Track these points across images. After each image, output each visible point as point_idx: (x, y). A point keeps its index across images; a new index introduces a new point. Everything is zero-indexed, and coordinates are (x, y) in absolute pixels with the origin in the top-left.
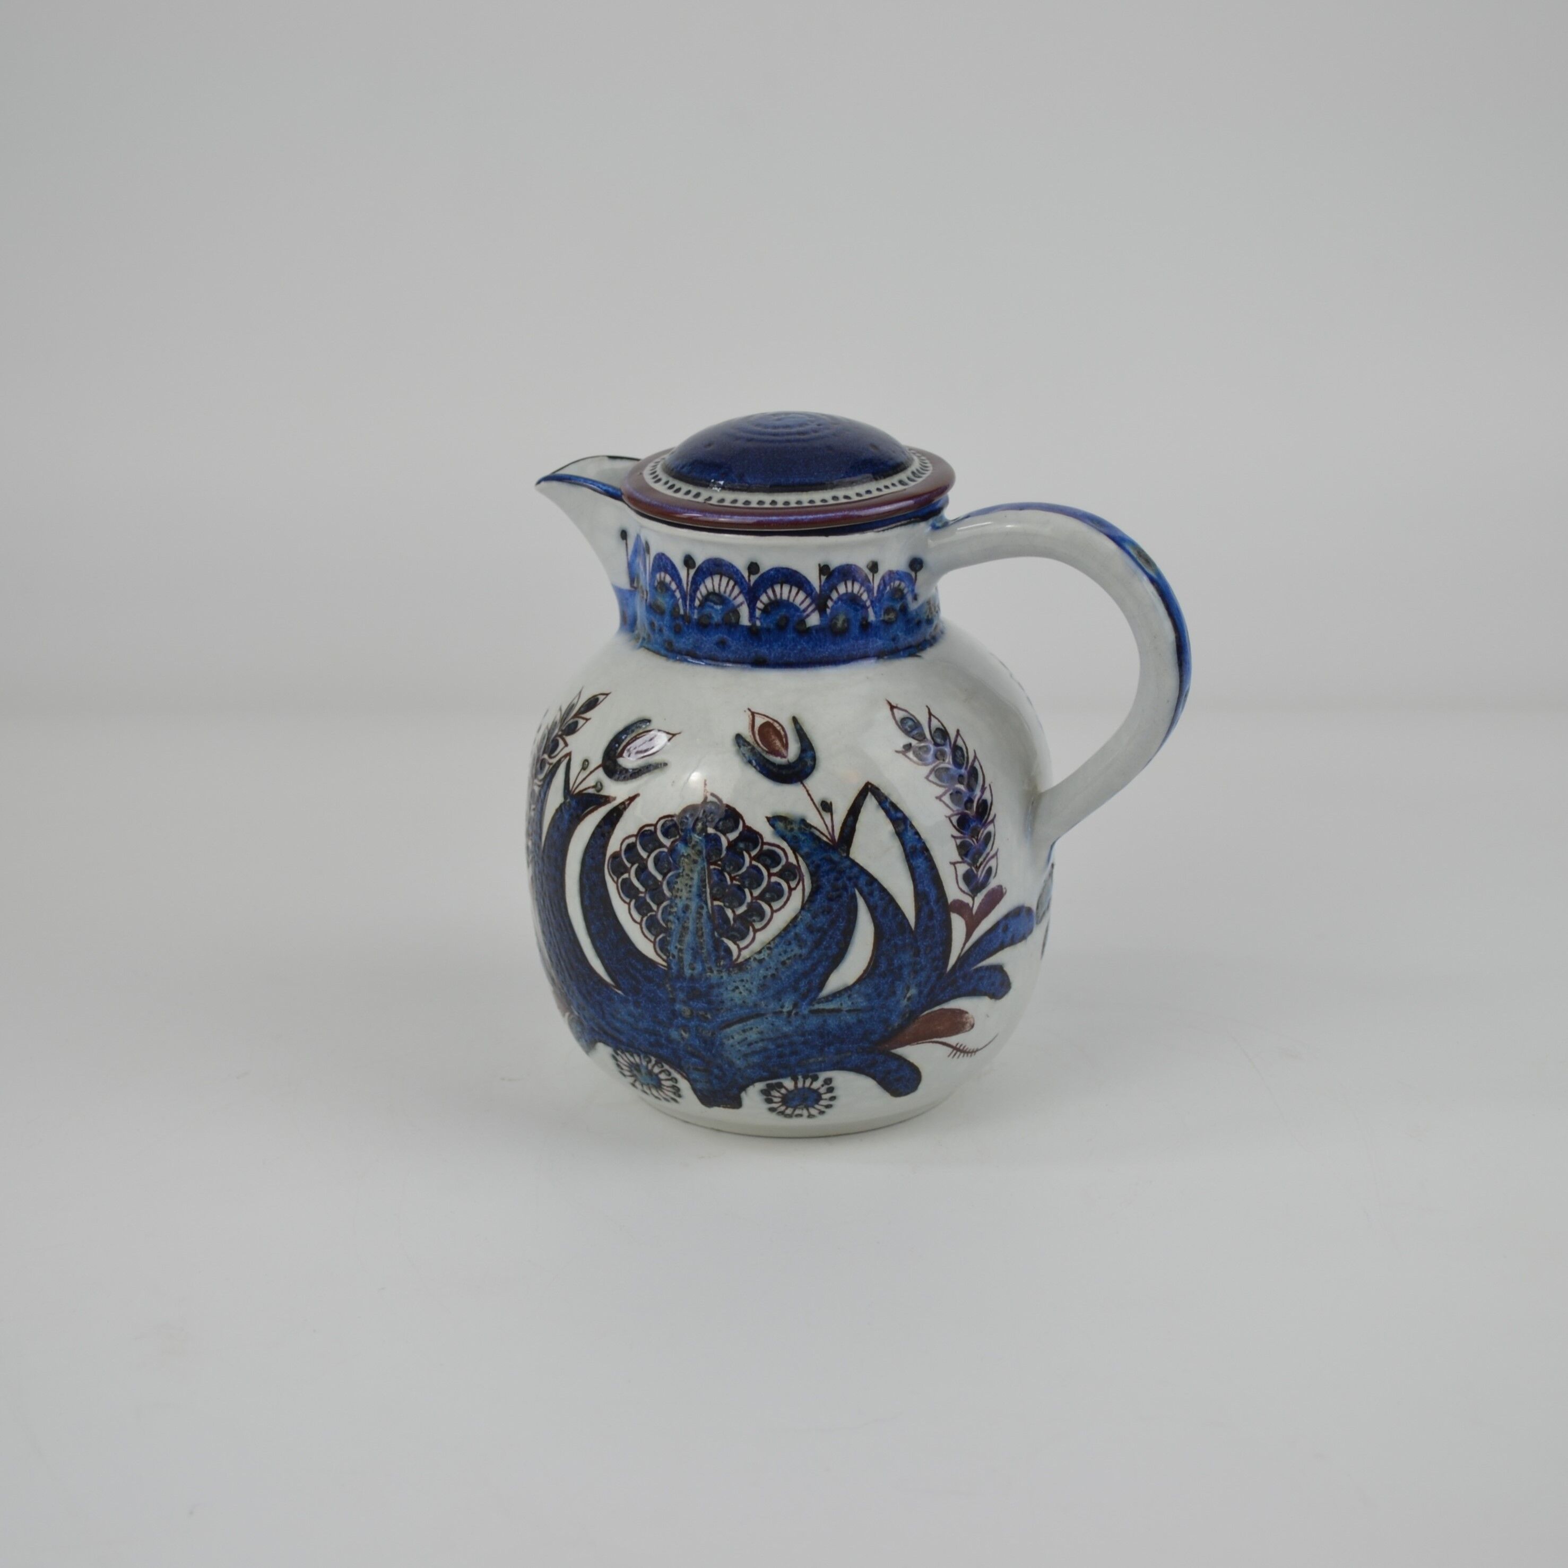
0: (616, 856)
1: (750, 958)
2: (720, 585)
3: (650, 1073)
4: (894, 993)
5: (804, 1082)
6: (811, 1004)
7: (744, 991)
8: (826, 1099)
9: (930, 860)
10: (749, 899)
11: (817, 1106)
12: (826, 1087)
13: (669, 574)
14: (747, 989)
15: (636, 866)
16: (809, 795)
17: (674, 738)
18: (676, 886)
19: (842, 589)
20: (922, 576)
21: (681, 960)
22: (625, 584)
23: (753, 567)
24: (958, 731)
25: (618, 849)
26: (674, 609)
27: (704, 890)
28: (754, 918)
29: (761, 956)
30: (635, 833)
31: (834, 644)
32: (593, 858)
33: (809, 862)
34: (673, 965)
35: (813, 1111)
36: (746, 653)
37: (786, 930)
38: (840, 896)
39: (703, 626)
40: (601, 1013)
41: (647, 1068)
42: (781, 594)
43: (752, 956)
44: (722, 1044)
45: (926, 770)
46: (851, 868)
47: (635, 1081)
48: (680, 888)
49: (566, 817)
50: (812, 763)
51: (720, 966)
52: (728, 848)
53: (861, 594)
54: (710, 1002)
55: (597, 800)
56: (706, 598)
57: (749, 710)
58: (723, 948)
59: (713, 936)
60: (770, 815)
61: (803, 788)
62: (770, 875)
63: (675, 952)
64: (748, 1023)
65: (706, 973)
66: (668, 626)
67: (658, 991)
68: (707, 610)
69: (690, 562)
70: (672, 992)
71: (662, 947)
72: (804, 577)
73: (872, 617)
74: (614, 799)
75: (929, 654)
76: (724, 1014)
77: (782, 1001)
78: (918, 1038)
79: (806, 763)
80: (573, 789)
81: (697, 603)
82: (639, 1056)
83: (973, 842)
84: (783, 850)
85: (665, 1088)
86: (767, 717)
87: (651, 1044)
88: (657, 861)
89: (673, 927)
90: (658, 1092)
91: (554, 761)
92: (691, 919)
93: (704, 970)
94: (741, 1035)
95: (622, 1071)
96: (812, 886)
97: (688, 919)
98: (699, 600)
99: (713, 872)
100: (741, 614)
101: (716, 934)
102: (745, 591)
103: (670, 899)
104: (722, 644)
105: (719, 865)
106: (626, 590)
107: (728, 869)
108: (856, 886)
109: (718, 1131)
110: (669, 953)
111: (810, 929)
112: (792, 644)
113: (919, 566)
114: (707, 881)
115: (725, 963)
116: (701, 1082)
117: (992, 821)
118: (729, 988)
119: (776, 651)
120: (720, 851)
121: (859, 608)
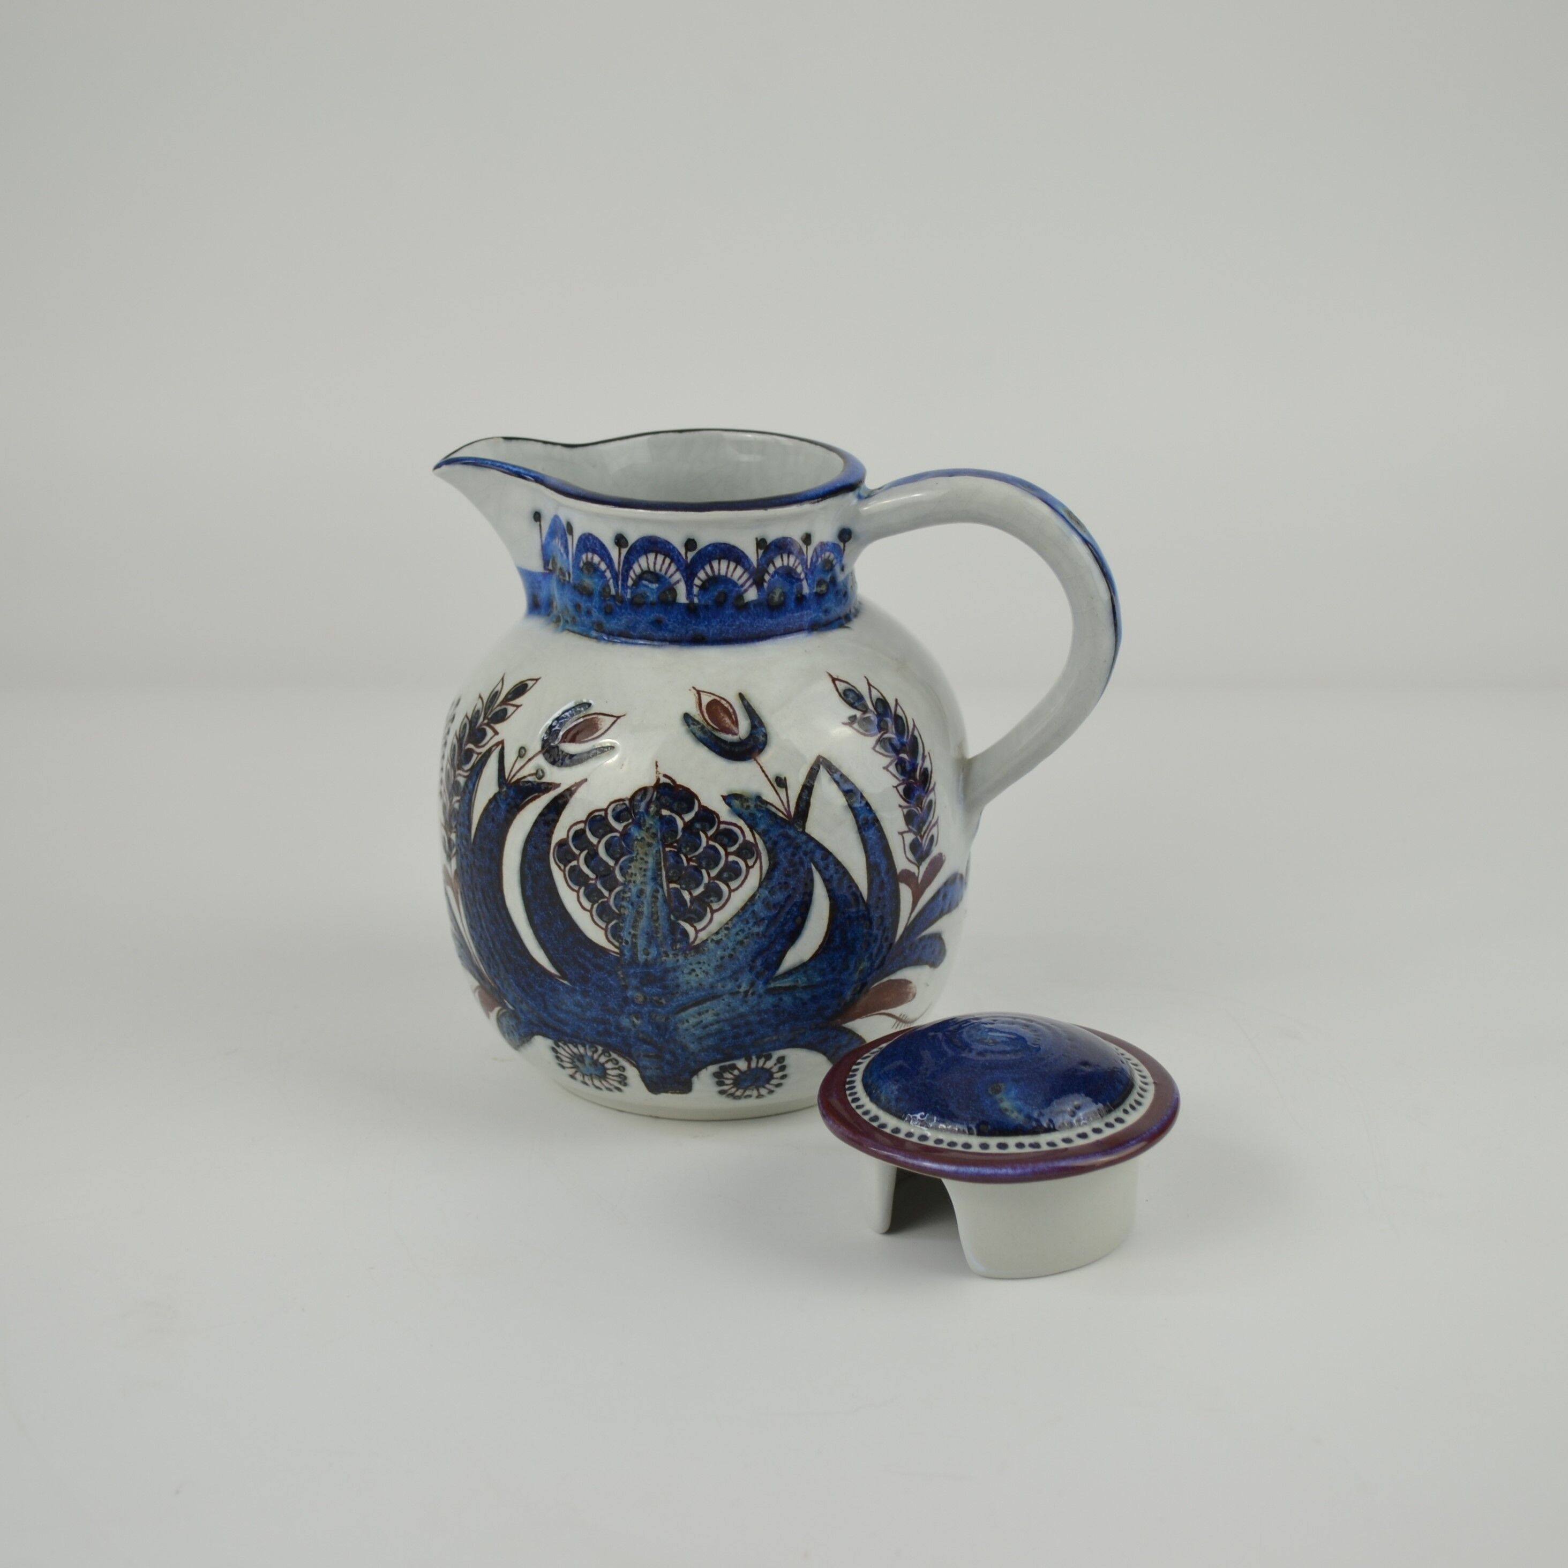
0: (562, 844)
1: (707, 940)
2: (655, 564)
3: (595, 1063)
4: (848, 967)
5: (758, 1062)
6: (767, 982)
7: (701, 973)
8: (777, 1078)
9: (880, 830)
10: (706, 880)
11: (767, 1086)
12: (779, 1065)
13: (598, 554)
14: (704, 972)
15: (585, 853)
16: (763, 771)
17: (619, 721)
18: (630, 871)
19: (778, 563)
20: (850, 546)
21: (634, 945)
22: (536, 565)
23: (690, 544)
24: (896, 700)
25: (565, 836)
26: (604, 589)
27: (659, 873)
28: (712, 899)
29: (719, 937)
30: (584, 819)
31: (771, 617)
32: (535, 848)
33: (766, 839)
34: (626, 952)
35: (763, 1091)
36: (683, 631)
37: (744, 909)
38: (797, 872)
39: (637, 604)
40: (543, 1005)
41: (592, 1058)
42: (719, 570)
43: (709, 937)
44: (676, 1029)
45: (872, 741)
46: (806, 843)
47: (576, 1072)
48: (634, 872)
49: (503, 806)
50: (764, 739)
51: (676, 949)
52: (684, 829)
53: (796, 567)
54: (665, 987)
55: (541, 788)
56: (640, 577)
57: (694, 688)
58: (679, 930)
59: (669, 919)
60: (725, 794)
61: (757, 765)
62: (727, 854)
63: (629, 939)
64: (704, 1005)
65: (662, 957)
66: (597, 607)
67: (609, 979)
68: (641, 590)
69: (622, 541)
70: (624, 979)
71: (615, 934)
72: (742, 552)
73: (806, 590)
74: (558, 785)
75: (856, 624)
76: (679, 998)
77: (740, 981)
78: (867, 1011)
79: (758, 739)
80: (510, 778)
81: (630, 582)
82: (584, 1046)
83: (917, 810)
84: (740, 828)
85: (610, 1077)
86: (714, 694)
87: (598, 1033)
88: (608, 847)
89: (626, 912)
90: (601, 1082)
91: (483, 750)
92: (645, 902)
93: (659, 954)
94: (696, 1018)
95: (562, 1063)
96: (770, 863)
97: (643, 903)
98: (632, 579)
99: (669, 854)
100: (678, 591)
101: (672, 917)
102: (682, 568)
103: (624, 884)
104: (657, 623)
105: (674, 847)
106: (539, 573)
107: (684, 851)
108: (812, 860)
109: (657, 1117)
110: (622, 939)
111: (767, 904)
112: (731, 619)
113: (847, 536)
114: (662, 864)
115: (681, 946)
116: (651, 1069)
117: (933, 789)
118: (685, 971)
119: (714, 628)
120: (676, 832)
121: (794, 581)
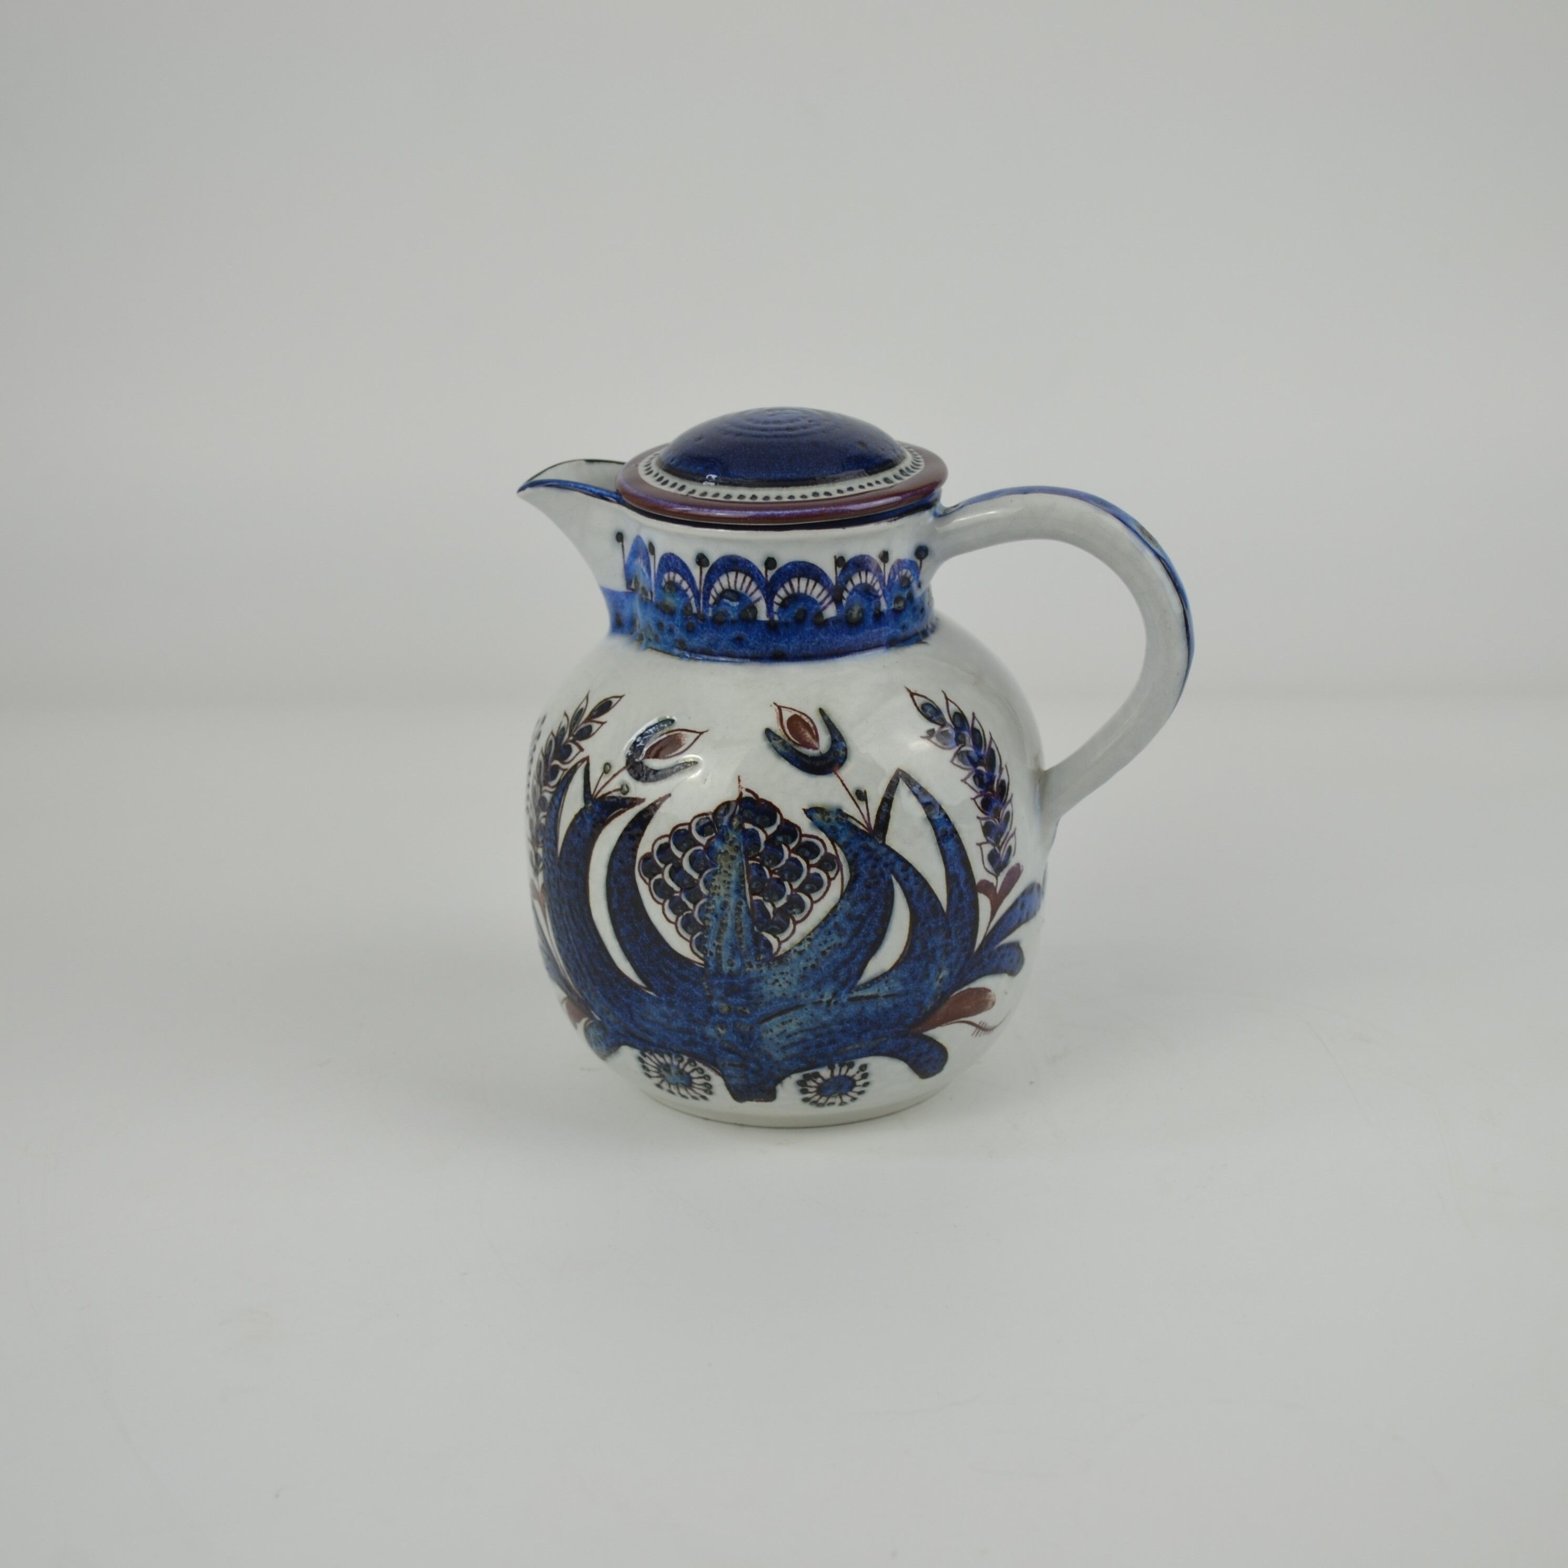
0: (647, 858)
1: (790, 951)
2: (736, 582)
3: (681, 1072)
4: (928, 976)
5: (840, 1070)
6: (850, 992)
7: (784, 983)
8: (860, 1086)
9: (959, 841)
10: (788, 891)
11: (851, 1094)
12: (861, 1073)
13: (679, 573)
14: (787, 982)
15: (669, 866)
16: (844, 785)
17: (702, 736)
18: (713, 884)
19: (856, 580)
20: (926, 563)
21: (719, 956)
22: (619, 585)
23: (770, 563)
24: (974, 714)
25: (649, 850)
26: (686, 608)
27: (742, 885)
28: (794, 910)
29: (802, 948)
30: (668, 832)
31: (850, 634)
32: (621, 862)
33: (847, 851)
34: (710, 963)
35: (846, 1099)
36: (764, 648)
37: (826, 920)
38: (878, 883)
39: (718, 622)
40: (629, 1015)
41: (678, 1067)
42: (799, 588)
43: (792, 948)
44: (760, 1038)
45: (950, 754)
46: (886, 854)
47: (662, 1081)
48: (718, 885)
49: (589, 821)
50: (843, 753)
51: (760, 960)
52: (766, 842)
53: (874, 584)
54: (749, 998)
55: (625, 803)
56: (721, 596)
57: (775, 704)
58: (762, 942)
59: (752, 930)
60: (806, 807)
61: (837, 778)
62: (809, 866)
63: (713, 950)
64: (788, 1015)
65: (746, 968)
66: (679, 624)
67: (694, 990)
68: (722, 608)
69: (704, 560)
70: (708, 990)
71: (700, 945)
72: (821, 569)
73: (884, 607)
74: (643, 800)
75: (933, 640)
76: (763, 1008)
77: (822, 990)
78: (949, 1019)
79: (838, 753)
80: (596, 793)
81: (711, 601)
82: (670, 1055)
83: (995, 822)
84: (821, 841)
85: (696, 1086)
86: (794, 710)
87: (684, 1043)
88: (692, 860)
89: (711, 924)
90: (686, 1090)
91: (569, 766)
92: (729, 915)
93: (743, 965)
94: (780, 1027)
95: (648, 1073)
96: (851, 875)
97: (727, 915)
98: (713, 597)
99: (752, 867)
100: (758, 609)
101: (756, 929)
102: (762, 587)
103: (708, 897)
104: (739, 641)
105: (757, 860)
106: (621, 593)
107: (767, 863)
108: (892, 872)
109: (742, 1125)
110: (706, 951)
111: (849, 917)
112: (811, 636)
113: (924, 553)
114: (746, 876)
115: (765, 957)
116: (736, 1077)
117: (1010, 801)
118: (768, 982)
119: (794, 645)
120: (759, 846)
121: (872, 598)
